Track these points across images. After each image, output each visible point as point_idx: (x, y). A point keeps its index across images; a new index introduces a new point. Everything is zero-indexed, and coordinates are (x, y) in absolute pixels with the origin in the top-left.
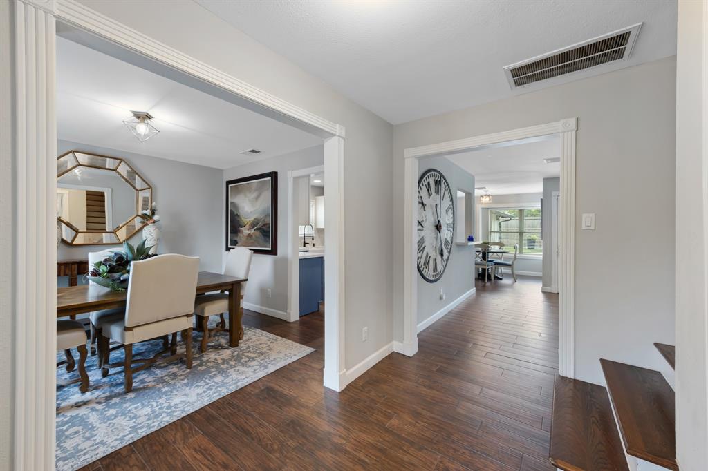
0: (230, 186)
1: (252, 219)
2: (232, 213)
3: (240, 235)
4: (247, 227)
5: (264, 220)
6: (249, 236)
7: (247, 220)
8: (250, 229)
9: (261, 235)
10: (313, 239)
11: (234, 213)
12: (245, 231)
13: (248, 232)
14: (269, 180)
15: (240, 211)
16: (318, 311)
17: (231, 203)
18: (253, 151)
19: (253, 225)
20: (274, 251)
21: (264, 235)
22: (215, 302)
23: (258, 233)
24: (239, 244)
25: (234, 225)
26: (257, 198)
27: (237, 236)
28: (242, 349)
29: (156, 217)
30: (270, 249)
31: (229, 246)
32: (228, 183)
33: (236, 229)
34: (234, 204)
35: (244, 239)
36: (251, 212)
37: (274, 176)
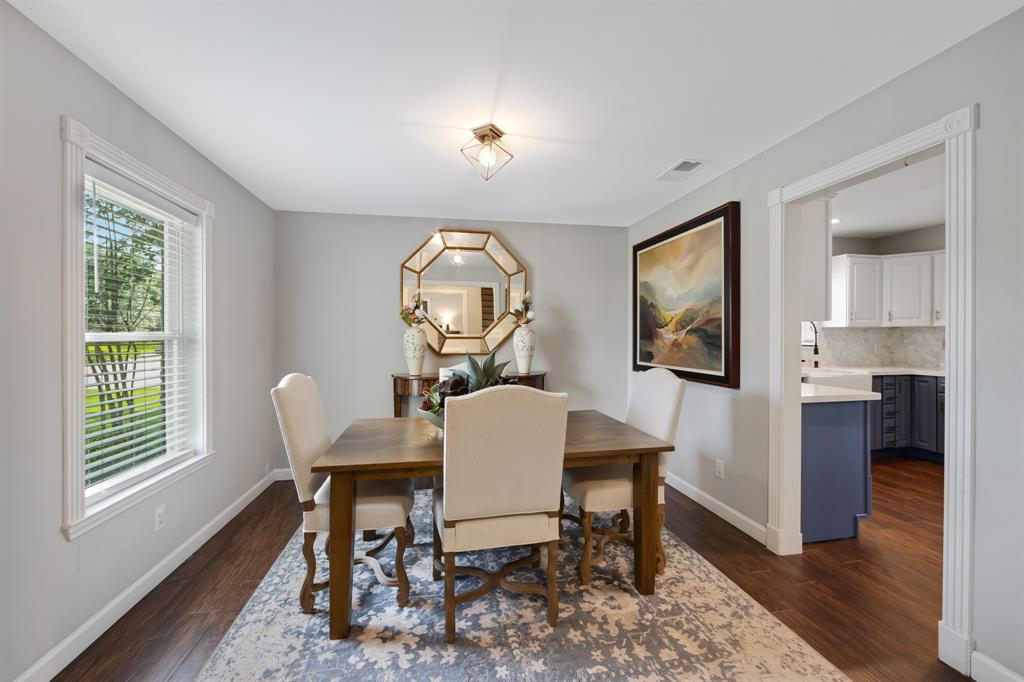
0: (639, 253)
1: (684, 310)
2: (644, 302)
3: (659, 342)
4: (671, 326)
5: (708, 312)
6: (676, 344)
7: (672, 313)
8: (676, 331)
9: (701, 342)
10: (816, 352)
11: (646, 301)
12: (668, 335)
13: (673, 337)
14: (719, 224)
15: (658, 296)
16: (855, 537)
17: (642, 284)
18: (686, 166)
19: (681, 324)
20: (731, 380)
21: (707, 344)
22: (607, 482)
23: (694, 340)
24: (655, 360)
25: (647, 324)
26: (691, 268)
27: (652, 344)
28: (663, 607)
29: (530, 315)
30: (722, 374)
31: (639, 363)
32: (637, 248)
33: (651, 331)
34: (647, 286)
35: (665, 351)
36: (678, 298)
37: (731, 213)
